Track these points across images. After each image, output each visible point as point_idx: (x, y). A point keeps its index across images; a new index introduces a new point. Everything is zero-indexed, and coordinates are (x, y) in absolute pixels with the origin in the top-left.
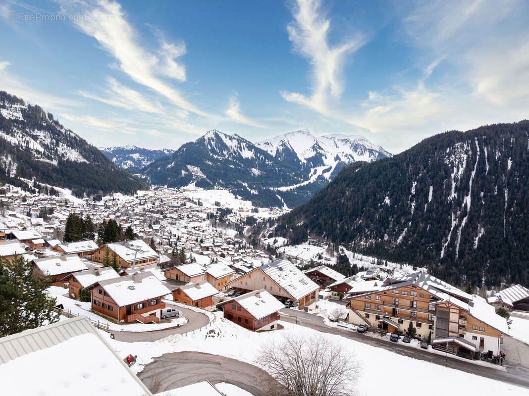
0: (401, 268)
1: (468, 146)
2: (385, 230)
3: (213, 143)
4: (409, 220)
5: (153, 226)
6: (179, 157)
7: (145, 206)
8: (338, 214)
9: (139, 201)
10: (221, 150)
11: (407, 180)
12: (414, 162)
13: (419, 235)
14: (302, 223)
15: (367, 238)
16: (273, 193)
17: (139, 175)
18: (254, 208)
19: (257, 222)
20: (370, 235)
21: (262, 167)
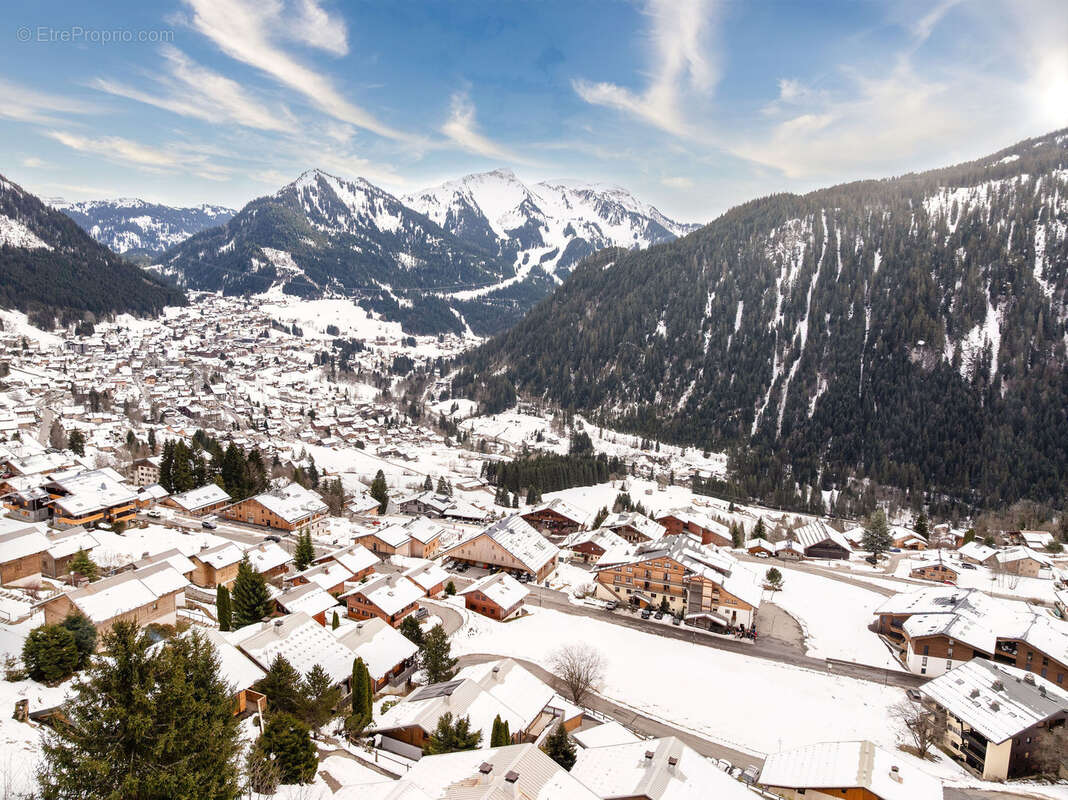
0: (683, 455)
1: (808, 226)
2: (657, 383)
3: (315, 199)
4: (700, 366)
5: (212, 387)
6: (245, 229)
7: (186, 342)
8: (573, 354)
9: (172, 331)
10: (333, 214)
11: (699, 290)
12: (711, 254)
13: (716, 393)
14: (504, 370)
15: (624, 400)
16: (444, 304)
17: (158, 268)
18: (406, 336)
19: (416, 366)
20: (631, 395)
21: (419, 250)
